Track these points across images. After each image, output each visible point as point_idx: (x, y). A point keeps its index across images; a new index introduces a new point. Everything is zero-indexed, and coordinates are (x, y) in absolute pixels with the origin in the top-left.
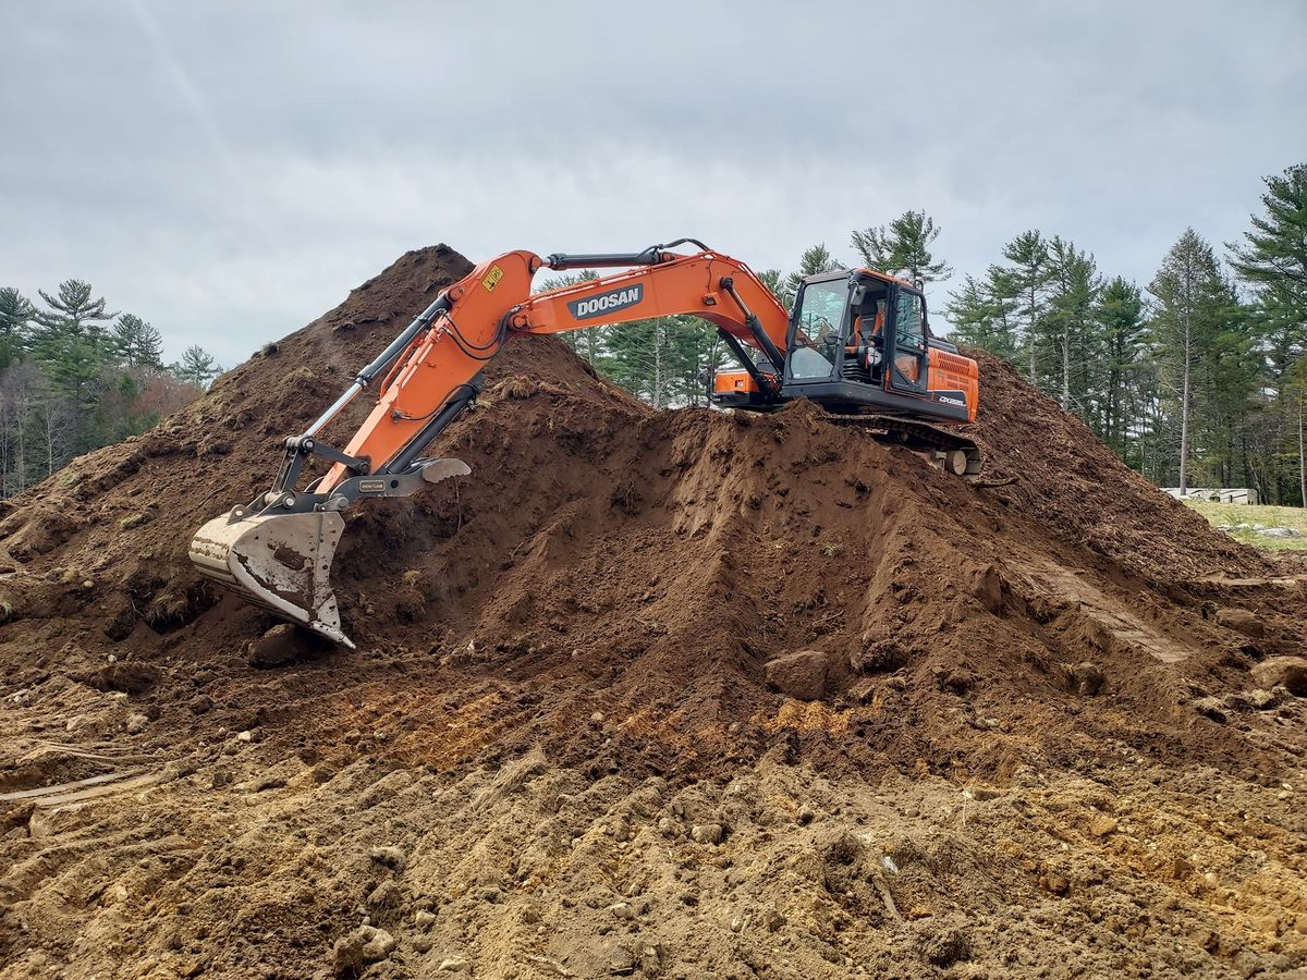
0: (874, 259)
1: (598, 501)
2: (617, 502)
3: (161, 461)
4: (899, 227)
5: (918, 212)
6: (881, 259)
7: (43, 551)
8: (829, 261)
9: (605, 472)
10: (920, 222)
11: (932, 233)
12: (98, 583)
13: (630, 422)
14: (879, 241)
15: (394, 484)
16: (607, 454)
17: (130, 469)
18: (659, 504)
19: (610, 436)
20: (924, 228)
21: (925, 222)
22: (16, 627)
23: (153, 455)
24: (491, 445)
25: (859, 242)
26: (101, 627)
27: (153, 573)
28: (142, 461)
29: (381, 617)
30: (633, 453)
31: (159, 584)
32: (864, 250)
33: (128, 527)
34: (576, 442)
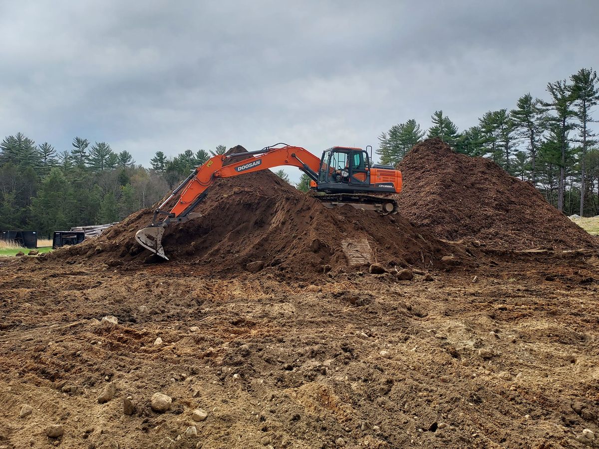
0: (559, 96)
1: (251, 223)
2: (256, 223)
3: (146, 215)
4: (576, 78)
5: (588, 68)
6: (563, 96)
7: (113, 237)
8: (533, 101)
9: (255, 215)
10: (589, 74)
11: (596, 79)
12: (120, 244)
13: (265, 199)
14: (563, 87)
15: (180, 220)
16: (257, 209)
17: (139, 217)
18: (268, 224)
19: (258, 204)
20: (591, 77)
21: (593, 73)
22: (103, 253)
23: (145, 214)
24: (224, 208)
25: (551, 89)
26: (120, 254)
27: (131, 242)
28: (142, 215)
29: (182, 254)
30: (264, 209)
31: (132, 245)
32: (553, 93)
33: (130, 232)
34: (248, 206)
